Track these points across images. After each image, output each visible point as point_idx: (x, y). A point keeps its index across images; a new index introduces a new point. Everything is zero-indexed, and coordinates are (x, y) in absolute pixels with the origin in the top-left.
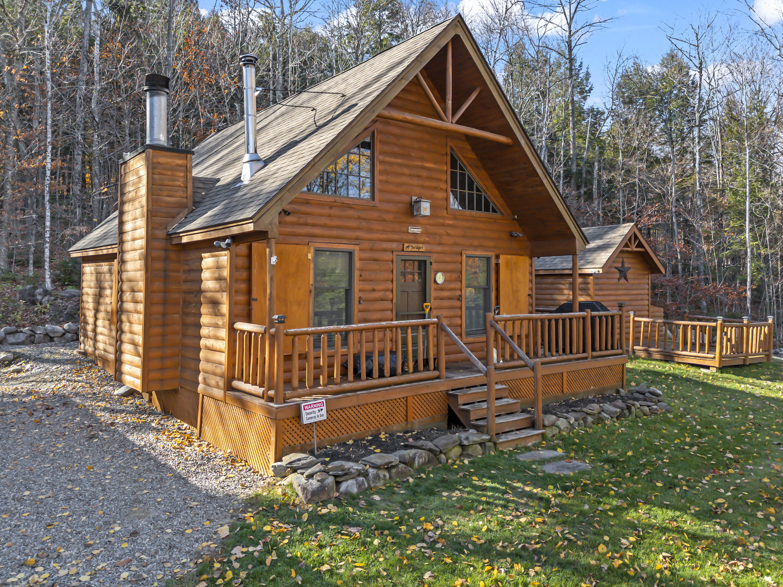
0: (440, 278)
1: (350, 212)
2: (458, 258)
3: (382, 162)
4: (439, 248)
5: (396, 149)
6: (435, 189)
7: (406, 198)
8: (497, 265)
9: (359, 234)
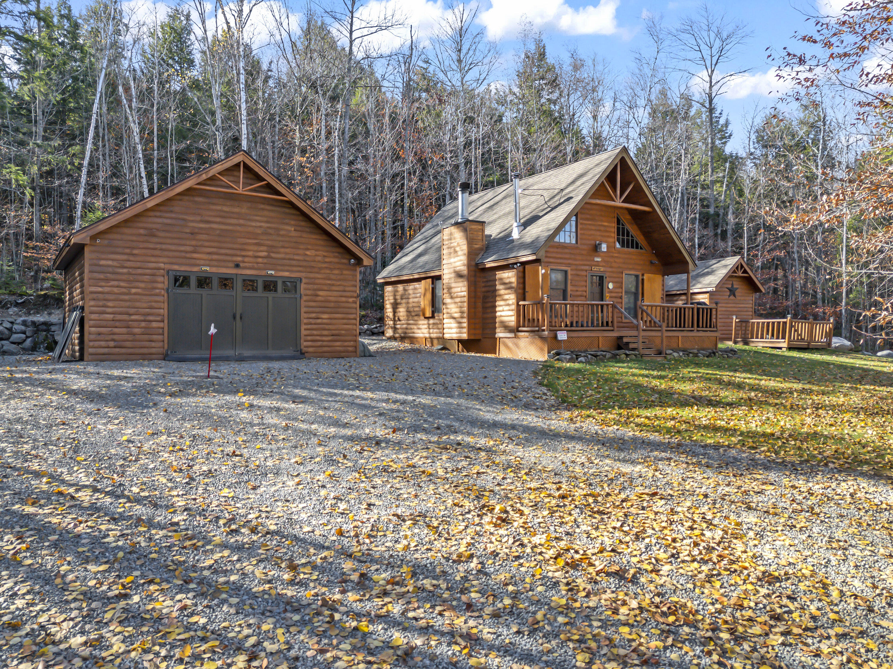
0: (611, 286)
1: (566, 251)
2: (620, 275)
3: (581, 224)
4: (610, 270)
5: (588, 216)
6: (608, 237)
7: (593, 242)
8: (643, 280)
9: (570, 261)
